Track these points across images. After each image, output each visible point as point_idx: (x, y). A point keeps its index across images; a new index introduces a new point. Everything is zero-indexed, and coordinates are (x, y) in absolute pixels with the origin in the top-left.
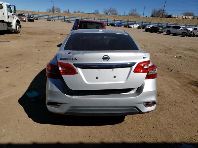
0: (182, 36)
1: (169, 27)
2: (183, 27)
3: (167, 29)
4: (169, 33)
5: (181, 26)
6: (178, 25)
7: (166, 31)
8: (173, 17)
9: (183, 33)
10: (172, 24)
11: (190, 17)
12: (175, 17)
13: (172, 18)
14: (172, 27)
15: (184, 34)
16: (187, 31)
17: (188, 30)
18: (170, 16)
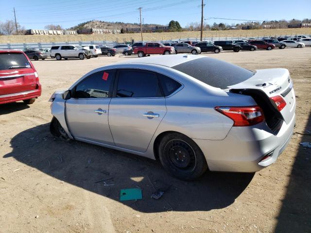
0: (80, 59)
1: (57, 48)
2: (76, 46)
3: (54, 52)
4: (58, 57)
5: (74, 45)
6: (71, 44)
7: (54, 56)
8: (35, 32)
9: (80, 54)
10: (61, 44)
11: (59, 32)
12: (37, 32)
13: (33, 34)
14: (60, 48)
15: (81, 56)
16: (84, 52)
17: (85, 50)
18: (29, 33)
